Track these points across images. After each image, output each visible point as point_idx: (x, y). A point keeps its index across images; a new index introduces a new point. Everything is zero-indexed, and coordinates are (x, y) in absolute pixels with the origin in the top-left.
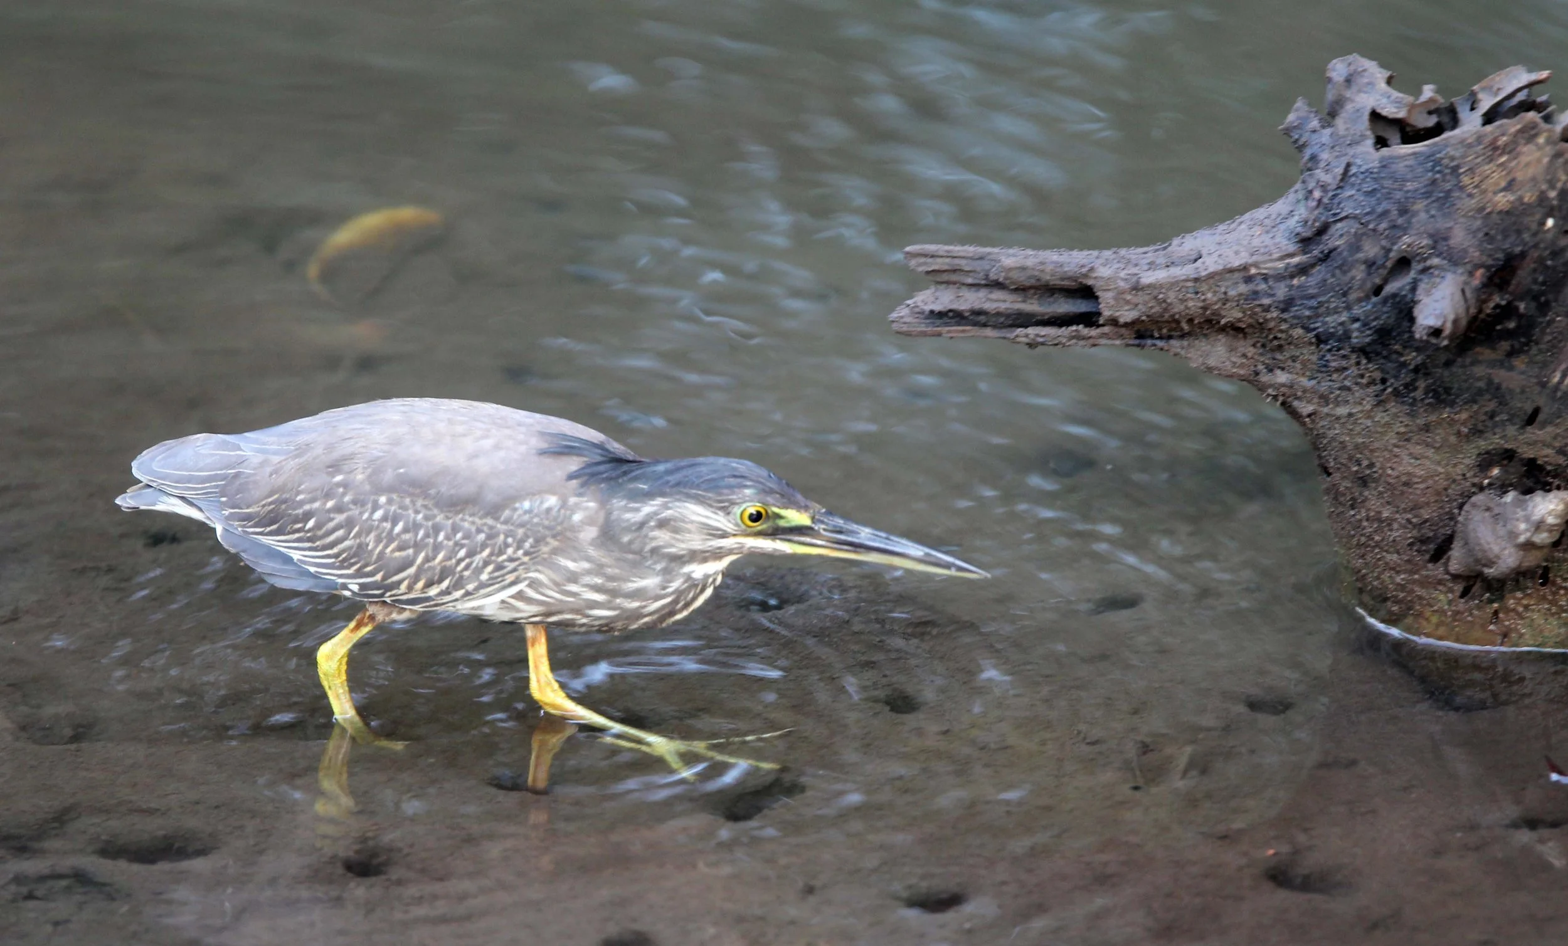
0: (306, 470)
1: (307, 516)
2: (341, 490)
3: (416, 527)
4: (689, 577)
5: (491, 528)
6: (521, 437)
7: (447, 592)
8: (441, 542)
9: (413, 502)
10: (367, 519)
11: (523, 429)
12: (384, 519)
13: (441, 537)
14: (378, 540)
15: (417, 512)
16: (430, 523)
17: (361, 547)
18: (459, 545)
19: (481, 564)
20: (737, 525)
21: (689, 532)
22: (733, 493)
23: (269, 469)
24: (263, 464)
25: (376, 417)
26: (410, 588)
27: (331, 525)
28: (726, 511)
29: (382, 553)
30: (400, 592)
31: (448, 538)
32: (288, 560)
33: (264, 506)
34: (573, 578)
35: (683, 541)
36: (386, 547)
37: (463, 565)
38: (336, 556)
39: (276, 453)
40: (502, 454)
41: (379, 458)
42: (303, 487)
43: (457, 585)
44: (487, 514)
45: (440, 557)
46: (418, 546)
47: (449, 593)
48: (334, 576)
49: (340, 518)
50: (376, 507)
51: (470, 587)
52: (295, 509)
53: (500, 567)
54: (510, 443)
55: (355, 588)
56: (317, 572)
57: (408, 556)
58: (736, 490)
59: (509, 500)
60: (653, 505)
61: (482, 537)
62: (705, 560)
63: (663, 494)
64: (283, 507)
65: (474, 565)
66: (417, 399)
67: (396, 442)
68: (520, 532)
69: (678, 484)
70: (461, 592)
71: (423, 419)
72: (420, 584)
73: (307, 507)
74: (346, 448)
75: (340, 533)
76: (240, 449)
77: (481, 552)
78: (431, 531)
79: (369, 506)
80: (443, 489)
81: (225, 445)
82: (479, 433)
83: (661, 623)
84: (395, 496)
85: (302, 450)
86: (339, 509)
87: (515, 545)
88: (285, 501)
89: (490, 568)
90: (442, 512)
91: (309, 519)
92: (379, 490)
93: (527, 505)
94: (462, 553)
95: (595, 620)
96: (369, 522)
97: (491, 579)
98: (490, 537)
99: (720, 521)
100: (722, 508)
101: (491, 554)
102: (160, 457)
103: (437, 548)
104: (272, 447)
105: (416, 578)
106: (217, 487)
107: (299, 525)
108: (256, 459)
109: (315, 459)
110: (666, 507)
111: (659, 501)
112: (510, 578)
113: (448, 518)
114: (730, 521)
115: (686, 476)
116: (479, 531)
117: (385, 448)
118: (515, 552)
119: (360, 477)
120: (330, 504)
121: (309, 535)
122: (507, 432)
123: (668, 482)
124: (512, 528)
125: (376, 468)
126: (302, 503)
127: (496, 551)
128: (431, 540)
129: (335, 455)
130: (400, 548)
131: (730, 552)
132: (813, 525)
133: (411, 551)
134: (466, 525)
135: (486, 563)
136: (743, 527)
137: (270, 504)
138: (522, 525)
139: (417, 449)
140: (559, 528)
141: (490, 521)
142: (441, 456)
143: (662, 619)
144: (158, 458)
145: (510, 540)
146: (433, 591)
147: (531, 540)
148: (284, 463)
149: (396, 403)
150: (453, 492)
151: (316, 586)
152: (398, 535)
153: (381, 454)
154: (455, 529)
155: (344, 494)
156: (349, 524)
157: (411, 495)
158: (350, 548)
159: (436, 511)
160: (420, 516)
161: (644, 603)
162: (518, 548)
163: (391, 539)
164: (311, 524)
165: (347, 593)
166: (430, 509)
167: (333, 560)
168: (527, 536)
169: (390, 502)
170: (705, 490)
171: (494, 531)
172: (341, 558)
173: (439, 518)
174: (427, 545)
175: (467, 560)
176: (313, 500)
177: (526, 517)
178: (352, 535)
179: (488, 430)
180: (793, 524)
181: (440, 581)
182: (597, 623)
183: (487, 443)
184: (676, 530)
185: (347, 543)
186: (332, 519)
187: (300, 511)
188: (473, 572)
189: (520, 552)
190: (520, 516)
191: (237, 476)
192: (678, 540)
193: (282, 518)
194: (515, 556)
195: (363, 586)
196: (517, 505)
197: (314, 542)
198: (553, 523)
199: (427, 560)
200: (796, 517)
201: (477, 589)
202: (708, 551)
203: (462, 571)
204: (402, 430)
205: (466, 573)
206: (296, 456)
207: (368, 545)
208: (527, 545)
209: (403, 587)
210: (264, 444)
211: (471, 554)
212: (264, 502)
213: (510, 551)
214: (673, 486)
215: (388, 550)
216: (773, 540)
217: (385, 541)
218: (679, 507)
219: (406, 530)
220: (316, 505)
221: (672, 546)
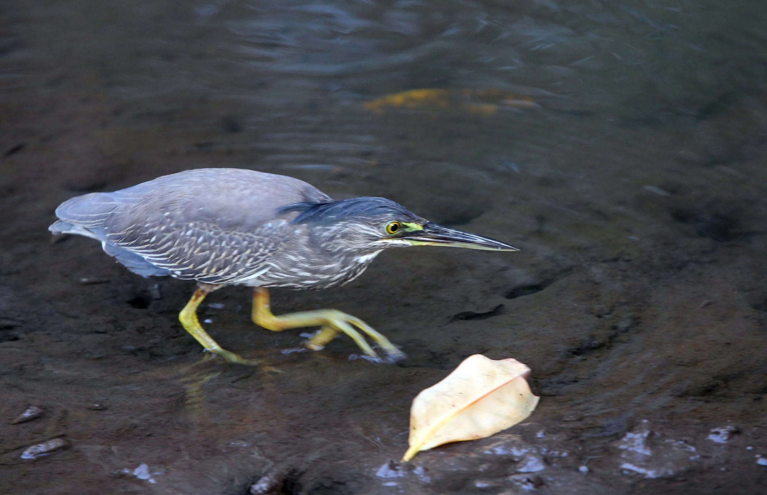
0: (149, 210)
1: (151, 235)
2: (169, 220)
3: (210, 238)
4: (356, 263)
5: (251, 238)
6: (265, 188)
7: (228, 274)
8: (224, 247)
9: (208, 225)
10: (183, 236)
11: (266, 183)
12: (193, 235)
13: (224, 244)
14: (190, 247)
15: (210, 231)
16: (217, 237)
17: (181, 250)
18: (234, 248)
19: (246, 258)
20: (385, 234)
21: (358, 239)
22: (382, 216)
23: (129, 211)
24: (126, 208)
25: (185, 180)
26: (208, 272)
27: (164, 239)
28: (378, 226)
29: (192, 253)
30: (203, 274)
31: (227, 244)
32: (142, 259)
33: (128, 231)
34: (294, 264)
35: (354, 244)
36: (194, 250)
37: (236, 259)
38: (168, 256)
39: (133, 202)
40: (255, 198)
41: (189, 202)
42: (148, 220)
43: (233, 270)
44: (249, 231)
45: (224, 254)
46: (211, 249)
47: (229, 274)
48: (167, 267)
49: (169, 235)
50: (188, 229)
51: (241, 270)
52: (145, 231)
53: (256, 259)
54: (259, 191)
55: (179, 273)
56: (157, 265)
57: (206, 255)
58: (383, 214)
59: (260, 223)
60: (338, 226)
61: (245, 243)
62: (365, 254)
63: (343, 220)
64: (138, 231)
65: (242, 259)
66: (207, 169)
67: (197, 193)
68: (266, 239)
69: (351, 214)
70: (236, 273)
71: (212, 180)
72: (213, 270)
73: (151, 230)
74: (170, 198)
75: (169, 244)
76: (113, 200)
77: (245, 251)
78: (218, 241)
79: (184, 228)
80: (224, 218)
81: (105, 199)
82: (242, 187)
83: (341, 284)
84: (198, 222)
85: (146, 200)
86: (168, 230)
87: (264, 247)
88: (139, 228)
89: (251, 260)
90: (224, 230)
91: (152, 237)
92: (189, 219)
93: (270, 225)
94: (235, 252)
95: (305, 285)
96: (185, 237)
97: (252, 265)
98: (251, 243)
99: (375, 232)
100: (375, 225)
101: (251, 252)
102: (70, 207)
103: (222, 250)
104: (131, 198)
105: (211, 267)
106: (102, 221)
107: (147, 240)
108: (122, 206)
109: (154, 203)
110: (345, 226)
111: (341, 223)
112: (262, 265)
113: (228, 233)
114: (380, 232)
115: (355, 209)
116: (244, 240)
117: (192, 196)
118: (264, 251)
119: (179, 213)
120: (163, 228)
121: (153, 245)
122: (257, 185)
123: (346, 213)
124: (261, 237)
125: (187, 208)
126: (148, 228)
127: (254, 251)
128: (218, 246)
129: (165, 201)
130: (202, 251)
131: (380, 248)
132: (424, 230)
133: (207, 252)
134: (237, 237)
135: (249, 257)
136: (388, 234)
137: (131, 229)
138: (267, 236)
139: (209, 197)
140: (287, 237)
141: (250, 234)
142: (222, 200)
143: (341, 282)
144: (69, 208)
145: (261, 244)
146: (221, 274)
147: (272, 244)
148: (137, 207)
149: (196, 172)
150: (229, 219)
151: (157, 273)
152: (201, 243)
153: (191, 200)
154: (231, 239)
155: (170, 222)
156: (174, 238)
157: (207, 222)
158: (175, 252)
159: (220, 230)
160: (212, 233)
161: (331, 276)
162: (266, 248)
163: (197, 246)
164: (153, 239)
165: (174, 276)
166: (217, 229)
167: (166, 258)
168: (270, 242)
169: (195, 226)
170: (367, 216)
171: (252, 239)
172: (170, 257)
173: (222, 234)
174: (216, 248)
175: (239, 256)
176: (154, 226)
177: (269, 231)
178: (176, 244)
179: (247, 185)
180: (413, 230)
181: (224, 267)
182: (307, 287)
183: (247, 192)
184: (351, 239)
185: (173, 249)
186: (164, 236)
187: (147, 233)
188: (242, 263)
189: (267, 251)
190: (266, 230)
191: (112, 215)
192: (351, 243)
193: (138, 237)
194: (264, 253)
195: (183, 272)
196: (265, 225)
197: (156, 249)
198: (284, 234)
199: (217, 256)
200: (415, 226)
201: (244, 271)
202: (367, 249)
203: (236, 262)
204: (200, 187)
205: (238, 263)
206: (144, 203)
207: (184, 249)
208: (270, 247)
209: (204, 272)
210: (126, 197)
211: (240, 253)
212: (127, 229)
213: (261, 250)
214: (348, 215)
215: (196, 252)
216: (402, 240)
217: (193, 247)
218: (353, 226)
219: (204, 241)
220: (156, 229)
221: (349, 247)
